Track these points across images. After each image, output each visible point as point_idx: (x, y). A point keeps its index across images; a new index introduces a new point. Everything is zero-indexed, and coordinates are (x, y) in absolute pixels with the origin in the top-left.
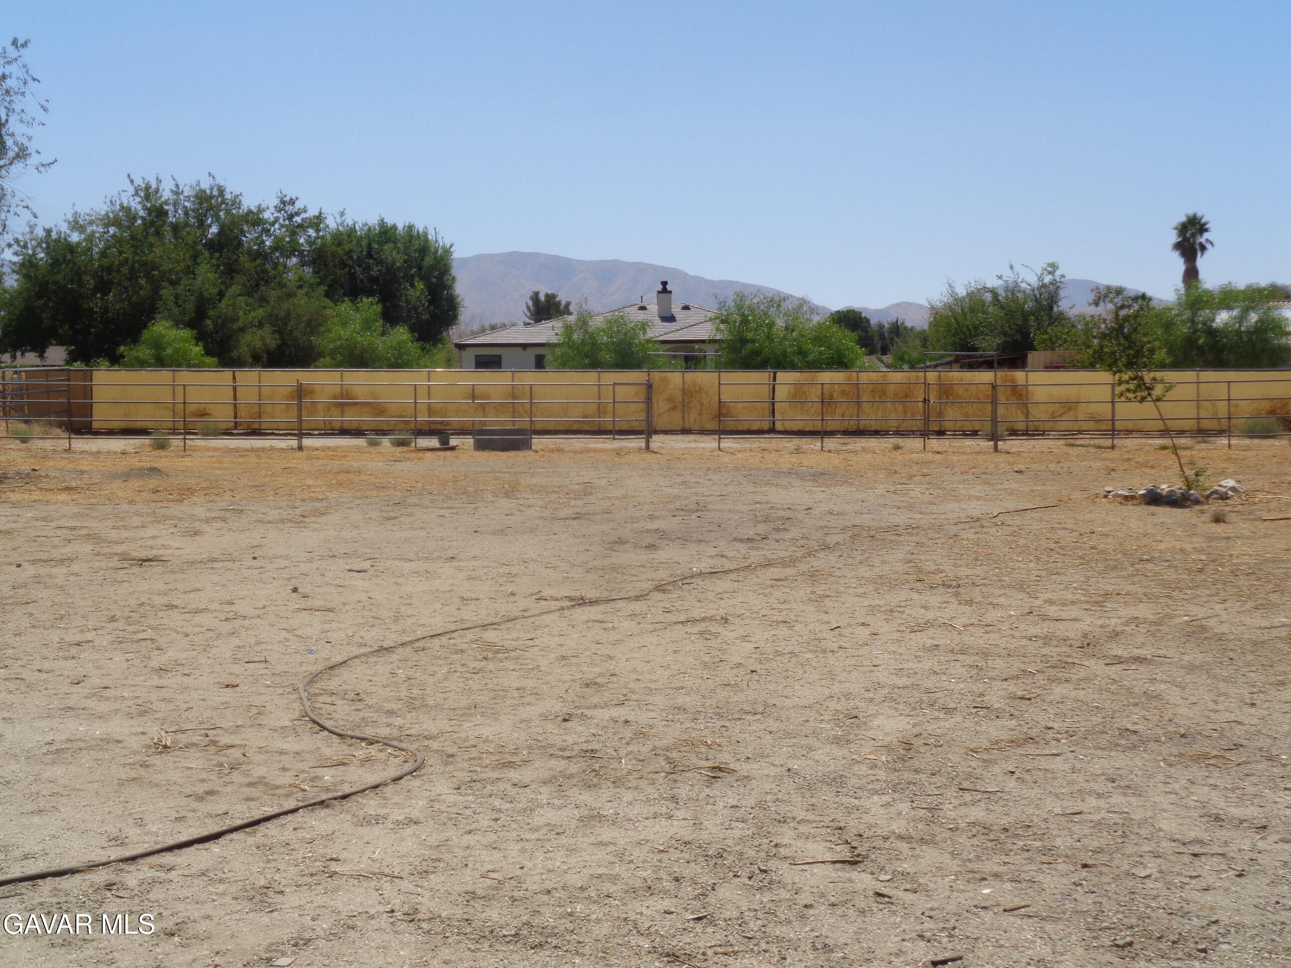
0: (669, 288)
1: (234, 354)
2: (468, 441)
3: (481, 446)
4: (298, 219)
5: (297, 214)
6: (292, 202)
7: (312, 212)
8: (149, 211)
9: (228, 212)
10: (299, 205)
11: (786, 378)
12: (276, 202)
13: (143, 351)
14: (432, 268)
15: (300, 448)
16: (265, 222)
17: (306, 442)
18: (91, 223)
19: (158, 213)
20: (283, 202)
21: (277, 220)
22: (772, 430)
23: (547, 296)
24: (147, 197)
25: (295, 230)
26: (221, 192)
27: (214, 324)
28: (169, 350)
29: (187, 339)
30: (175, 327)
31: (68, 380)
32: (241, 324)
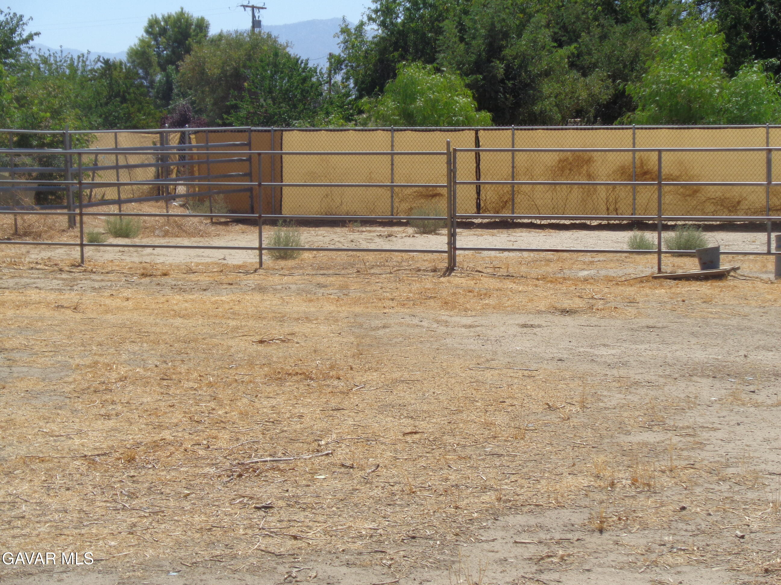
15: (452, 248)
17: (463, 240)
27: (508, 68)
28: (419, 103)
29: (452, 88)
30: (438, 70)
31: (249, 145)
32: (544, 65)
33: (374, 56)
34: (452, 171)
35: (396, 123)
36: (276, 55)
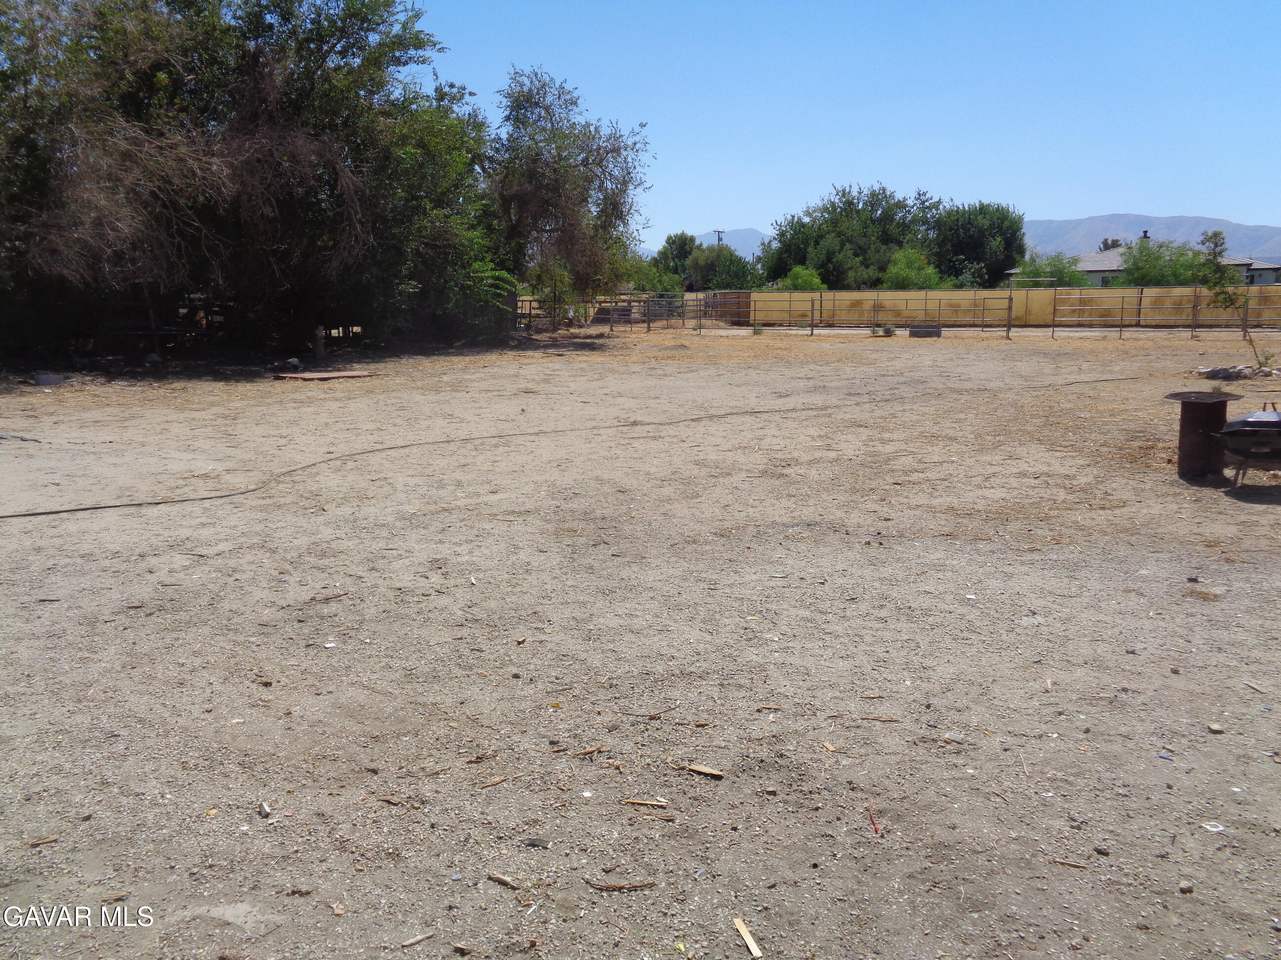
0: (1148, 235)
1: (846, 282)
2: (906, 332)
3: (913, 334)
4: (927, 204)
5: (927, 201)
6: (925, 194)
7: (935, 199)
8: (844, 203)
9: (887, 202)
10: (928, 196)
11: (1151, 292)
12: (915, 194)
13: (788, 281)
14: (1009, 228)
15: (812, 334)
16: (906, 206)
17: (816, 332)
18: (814, 211)
19: (850, 203)
20: (919, 194)
21: (915, 204)
22: (1138, 325)
23: (1113, 241)
24: (844, 195)
25: (924, 209)
26: (884, 190)
27: (834, 266)
28: (800, 281)
29: (812, 275)
30: (807, 269)
31: (739, 298)
32: (849, 265)
33: (776, 256)
34: (813, 306)
35: (790, 289)
36: (731, 255)
